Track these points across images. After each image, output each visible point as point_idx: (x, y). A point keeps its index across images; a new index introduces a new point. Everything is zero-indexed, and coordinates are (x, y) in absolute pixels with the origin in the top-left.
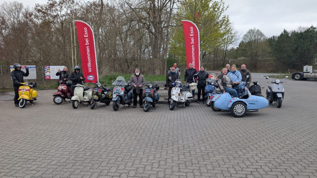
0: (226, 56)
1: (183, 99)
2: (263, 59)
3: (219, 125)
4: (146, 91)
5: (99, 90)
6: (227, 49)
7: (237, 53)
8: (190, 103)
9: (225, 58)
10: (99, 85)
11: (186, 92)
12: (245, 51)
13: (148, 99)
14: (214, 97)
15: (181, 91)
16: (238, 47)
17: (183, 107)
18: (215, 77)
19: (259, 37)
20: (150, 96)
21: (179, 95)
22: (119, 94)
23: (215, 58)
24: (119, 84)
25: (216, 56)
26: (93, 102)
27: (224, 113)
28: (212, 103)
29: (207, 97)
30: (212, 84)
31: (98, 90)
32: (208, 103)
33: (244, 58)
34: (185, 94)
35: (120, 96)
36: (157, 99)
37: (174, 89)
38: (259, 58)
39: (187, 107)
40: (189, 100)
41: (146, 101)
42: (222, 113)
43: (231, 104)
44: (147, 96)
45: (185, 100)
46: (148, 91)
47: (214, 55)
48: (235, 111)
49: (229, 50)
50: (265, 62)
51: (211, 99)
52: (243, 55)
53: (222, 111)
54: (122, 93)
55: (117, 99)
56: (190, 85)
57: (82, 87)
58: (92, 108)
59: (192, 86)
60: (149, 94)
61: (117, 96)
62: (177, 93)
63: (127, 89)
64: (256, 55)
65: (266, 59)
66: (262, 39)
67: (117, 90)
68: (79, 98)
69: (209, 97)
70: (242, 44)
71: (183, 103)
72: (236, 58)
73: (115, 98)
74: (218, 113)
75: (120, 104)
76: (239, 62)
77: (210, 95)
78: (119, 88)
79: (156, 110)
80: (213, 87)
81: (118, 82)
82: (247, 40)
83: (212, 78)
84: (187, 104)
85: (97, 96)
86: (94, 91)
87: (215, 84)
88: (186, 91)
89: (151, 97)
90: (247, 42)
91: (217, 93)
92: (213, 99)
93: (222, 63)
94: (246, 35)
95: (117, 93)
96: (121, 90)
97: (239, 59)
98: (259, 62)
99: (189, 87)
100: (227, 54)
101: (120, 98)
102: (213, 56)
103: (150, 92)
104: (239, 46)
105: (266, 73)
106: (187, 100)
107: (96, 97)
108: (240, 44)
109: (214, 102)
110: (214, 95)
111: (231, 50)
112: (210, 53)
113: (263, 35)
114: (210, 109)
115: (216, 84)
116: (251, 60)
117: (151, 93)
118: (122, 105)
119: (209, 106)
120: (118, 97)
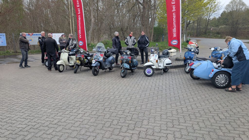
0: (208, 24)
1: (162, 66)
2: (243, 27)
3: (195, 99)
4: (124, 58)
5: (82, 56)
6: (209, 18)
7: (219, 22)
8: (168, 69)
9: (207, 27)
10: (82, 51)
11: (164, 59)
12: (226, 19)
13: (125, 66)
14: (193, 64)
15: (159, 57)
16: (220, 17)
17: (161, 74)
18: (195, 44)
19: (241, 7)
20: (127, 62)
21: (157, 61)
22: (98, 59)
23: (198, 27)
24: (98, 50)
25: (199, 24)
26: (76, 66)
27: (204, 82)
28: (192, 70)
29: (186, 64)
30: (192, 50)
31: (80, 55)
32: (187, 70)
33: (225, 26)
34: (163, 61)
35: (99, 62)
36: (135, 65)
37: (152, 56)
38: (239, 26)
39: (165, 73)
40: (167, 66)
41: (124, 68)
42: (200, 82)
43: (213, 73)
44: (124, 62)
45: (164, 66)
46: (126, 57)
47: (198, 23)
48: (217, 81)
49: (211, 19)
50: (245, 29)
51: (190, 66)
52: (224, 23)
53: (201, 80)
54: (102, 59)
55: (96, 65)
56: (169, 51)
57: (67, 52)
58: (75, 72)
59: (171, 53)
60: (127, 61)
61: (96, 61)
62: (155, 60)
63: (106, 55)
64: (237, 23)
65: (246, 26)
66: (244, 8)
67: (96, 56)
68: (64, 62)
69: (188, 64)
70: (223, 14)
71: (161, 69)
72: (217, 26)
73: (95, 63)
74: (197, 81)
75: (99, 69)
76: (220, 30)
77: (189, 62)
78: (99, 54)
79: (134, 76)
80: (192, 53)
81: (98, 49)
82: (230, 10)
83: (193, 44)
84: (165, 70)
85: (80, 61)
86: (77, 56)
87: (195, 50)
88: (165, 57)
89: (129, 64)
90: (229, 11)
91: (197, 60)
92: (192, 66)
93: (204, 30)
94: (228, 5)
95: (96, 59)
96: (100, 56)
97: (220, 27)
98: (239, 29)
99: (168, 53)
100: (209, 22)
101: (99, 64)
102: (196, 25)
103: (127, 58)
104: (221, 15)
105: (245, 39)
106: (166, 67)
107: (78, 62)
108: (222, 13)
109: (193, 69)
110: (194, 62)
111: (213, 19)
112: (194, 22)
113: (245, 4)
114: (189, 76)
115: (197, 50)
116: (232, 27)
117: (128, 60)
118: (101, 70)
119: (187, 73)
120: (97, 63)
